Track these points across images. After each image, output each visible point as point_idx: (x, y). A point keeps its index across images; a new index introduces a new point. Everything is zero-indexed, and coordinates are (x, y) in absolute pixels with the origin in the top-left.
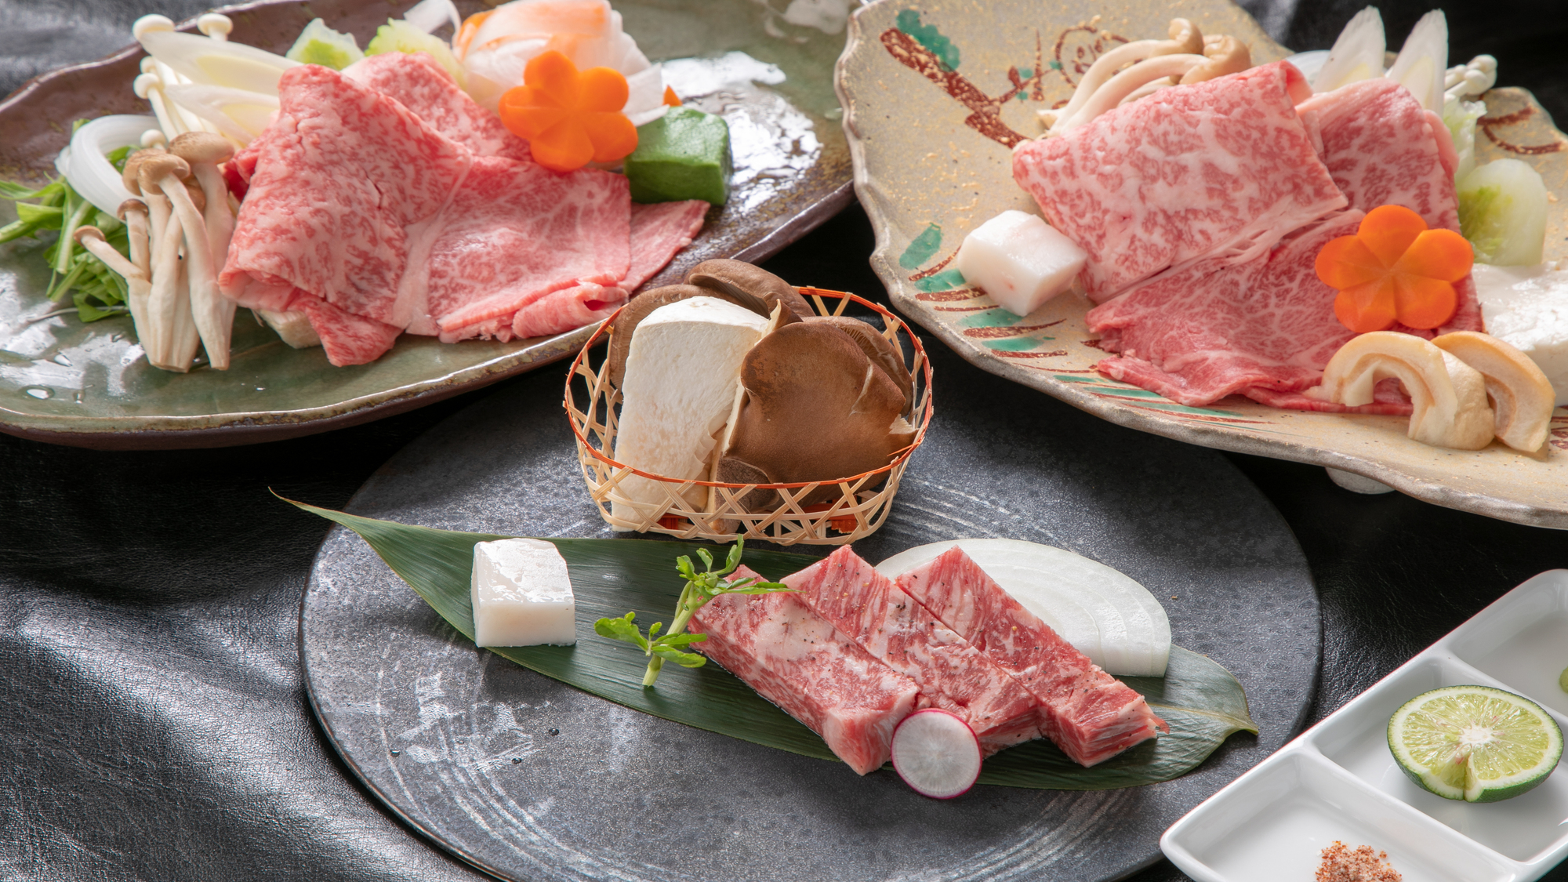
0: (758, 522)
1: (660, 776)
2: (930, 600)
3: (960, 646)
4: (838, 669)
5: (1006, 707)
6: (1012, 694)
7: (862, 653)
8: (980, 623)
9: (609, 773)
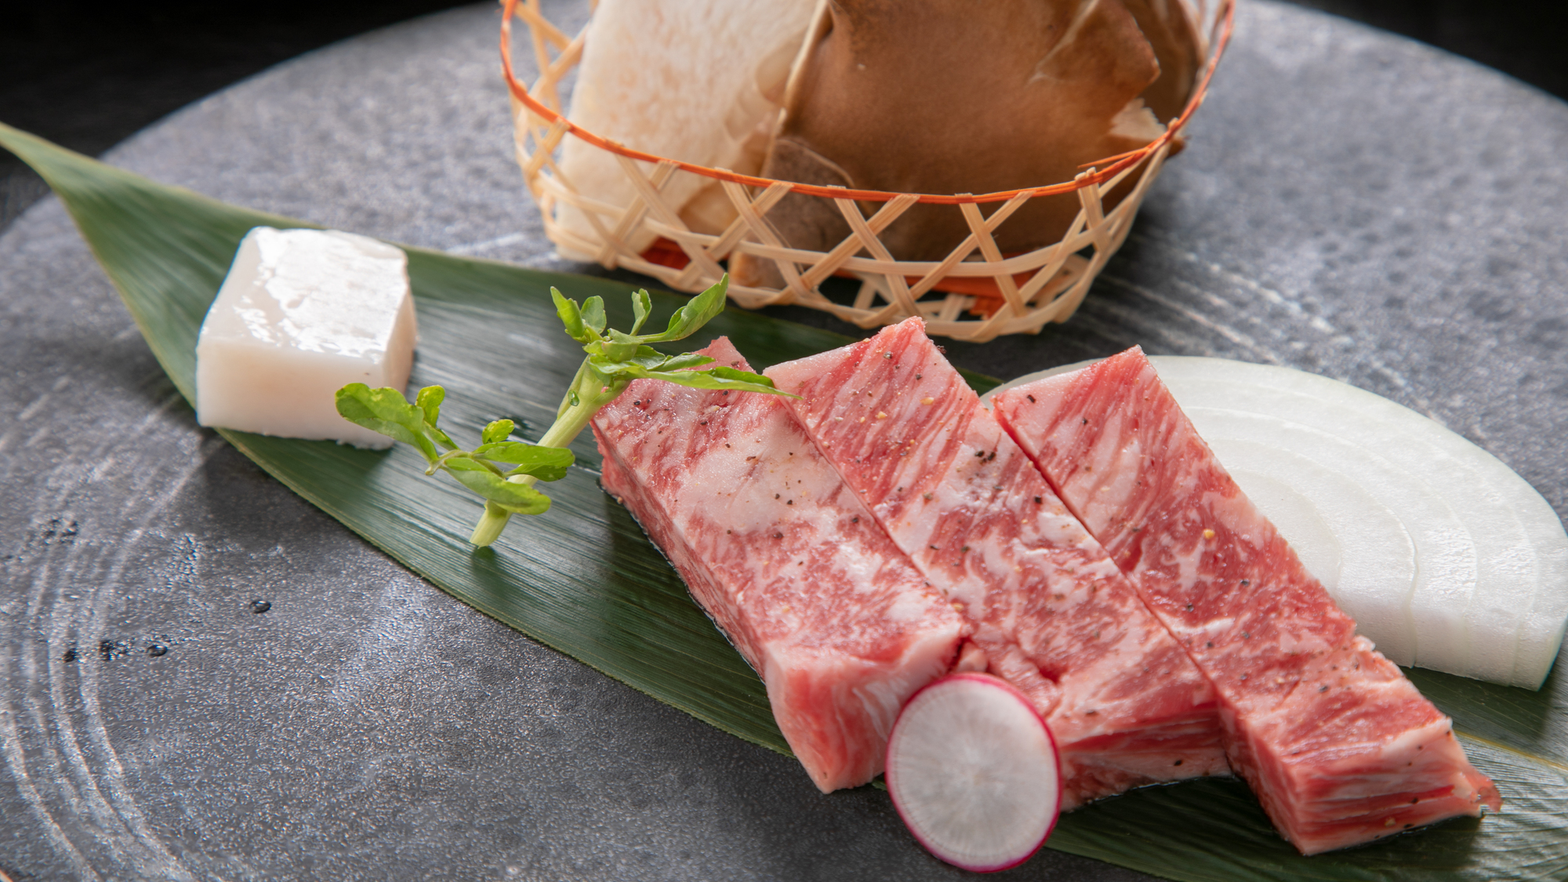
0: (807, 267)
1: (420, 727)
2: (1049, 450)
3: (1084, 553)
4: (820, 563)
5: (1139, 696)
6: (1162, 670)
7: (881, 540)
8: (1139, 513)
9: (323, 705)
